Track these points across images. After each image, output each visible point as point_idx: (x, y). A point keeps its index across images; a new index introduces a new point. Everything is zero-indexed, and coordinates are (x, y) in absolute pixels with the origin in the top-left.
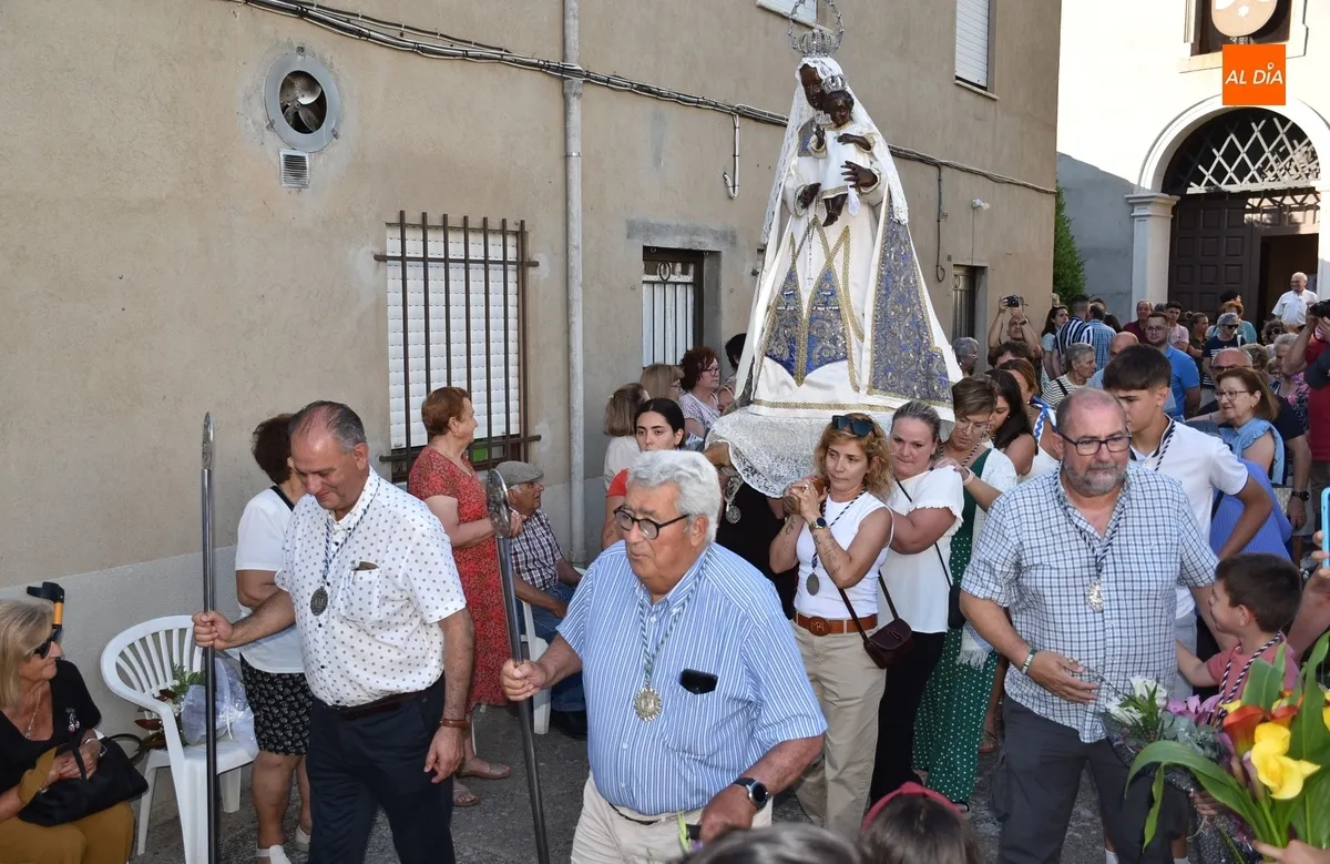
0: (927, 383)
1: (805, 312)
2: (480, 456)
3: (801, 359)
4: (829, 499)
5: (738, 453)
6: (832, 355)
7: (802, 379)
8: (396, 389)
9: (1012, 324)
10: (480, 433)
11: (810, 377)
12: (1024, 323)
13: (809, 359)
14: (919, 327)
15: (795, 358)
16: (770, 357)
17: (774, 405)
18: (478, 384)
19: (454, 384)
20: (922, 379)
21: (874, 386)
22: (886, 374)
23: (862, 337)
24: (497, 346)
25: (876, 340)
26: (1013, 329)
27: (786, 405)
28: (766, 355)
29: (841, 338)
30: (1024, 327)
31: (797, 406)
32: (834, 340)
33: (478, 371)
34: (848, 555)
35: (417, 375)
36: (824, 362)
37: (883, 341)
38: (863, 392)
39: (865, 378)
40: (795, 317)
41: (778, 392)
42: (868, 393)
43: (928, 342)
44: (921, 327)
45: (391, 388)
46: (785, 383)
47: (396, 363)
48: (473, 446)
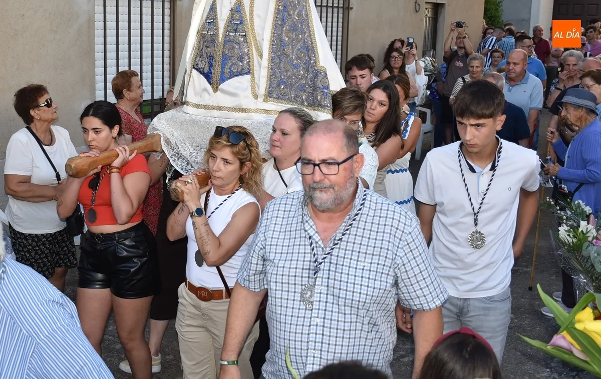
0: (313, 94)
1: (221, 36)
2: (147, 110)
3: (217, 72)
4: (212, 191)
5: (168, 142)
6: (239, 70)
7: (217, 88)
8: (100, 70)
9: (458, 38)
10: (147, 96)
11: (222, 86)
12: (465, 37)
13: (222, 73)
14: (308, 51)
15: (213, 71)
16: (197, 69)
17: (197, 106)
18: (147, 68)
19: (133, 68)
20: (309, 90)
21: (269, 95)
22: (279, 86)
23: (261, 56)
24: (158, 46)
25: (272, 60)
26: (459, 41)
27: (206, 107)
28: (194, 68)
29: (246, 57)
30: (465, 40)
31: (213, 108)
32: (241, 59)
33: (147, 60)
34: (218, 240)
35: (111, 62)
36: (233, 75)
37: (278, 61)
38: (260, 99)
39: (262, 90)
40: (213, 39)
41: (201, 96)
42: (264, 101)
43: (315, 62)
44: (310, 49)
45: (96, 69)
46: (205, 90)
47: (99, 55)
48: (142, 104)
